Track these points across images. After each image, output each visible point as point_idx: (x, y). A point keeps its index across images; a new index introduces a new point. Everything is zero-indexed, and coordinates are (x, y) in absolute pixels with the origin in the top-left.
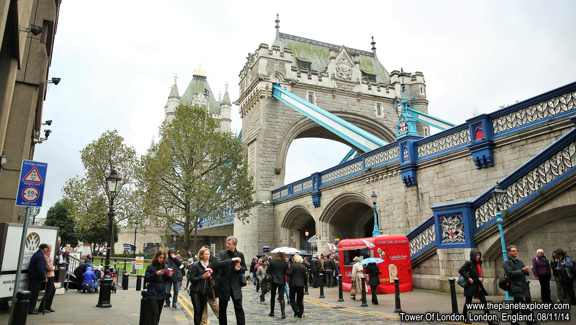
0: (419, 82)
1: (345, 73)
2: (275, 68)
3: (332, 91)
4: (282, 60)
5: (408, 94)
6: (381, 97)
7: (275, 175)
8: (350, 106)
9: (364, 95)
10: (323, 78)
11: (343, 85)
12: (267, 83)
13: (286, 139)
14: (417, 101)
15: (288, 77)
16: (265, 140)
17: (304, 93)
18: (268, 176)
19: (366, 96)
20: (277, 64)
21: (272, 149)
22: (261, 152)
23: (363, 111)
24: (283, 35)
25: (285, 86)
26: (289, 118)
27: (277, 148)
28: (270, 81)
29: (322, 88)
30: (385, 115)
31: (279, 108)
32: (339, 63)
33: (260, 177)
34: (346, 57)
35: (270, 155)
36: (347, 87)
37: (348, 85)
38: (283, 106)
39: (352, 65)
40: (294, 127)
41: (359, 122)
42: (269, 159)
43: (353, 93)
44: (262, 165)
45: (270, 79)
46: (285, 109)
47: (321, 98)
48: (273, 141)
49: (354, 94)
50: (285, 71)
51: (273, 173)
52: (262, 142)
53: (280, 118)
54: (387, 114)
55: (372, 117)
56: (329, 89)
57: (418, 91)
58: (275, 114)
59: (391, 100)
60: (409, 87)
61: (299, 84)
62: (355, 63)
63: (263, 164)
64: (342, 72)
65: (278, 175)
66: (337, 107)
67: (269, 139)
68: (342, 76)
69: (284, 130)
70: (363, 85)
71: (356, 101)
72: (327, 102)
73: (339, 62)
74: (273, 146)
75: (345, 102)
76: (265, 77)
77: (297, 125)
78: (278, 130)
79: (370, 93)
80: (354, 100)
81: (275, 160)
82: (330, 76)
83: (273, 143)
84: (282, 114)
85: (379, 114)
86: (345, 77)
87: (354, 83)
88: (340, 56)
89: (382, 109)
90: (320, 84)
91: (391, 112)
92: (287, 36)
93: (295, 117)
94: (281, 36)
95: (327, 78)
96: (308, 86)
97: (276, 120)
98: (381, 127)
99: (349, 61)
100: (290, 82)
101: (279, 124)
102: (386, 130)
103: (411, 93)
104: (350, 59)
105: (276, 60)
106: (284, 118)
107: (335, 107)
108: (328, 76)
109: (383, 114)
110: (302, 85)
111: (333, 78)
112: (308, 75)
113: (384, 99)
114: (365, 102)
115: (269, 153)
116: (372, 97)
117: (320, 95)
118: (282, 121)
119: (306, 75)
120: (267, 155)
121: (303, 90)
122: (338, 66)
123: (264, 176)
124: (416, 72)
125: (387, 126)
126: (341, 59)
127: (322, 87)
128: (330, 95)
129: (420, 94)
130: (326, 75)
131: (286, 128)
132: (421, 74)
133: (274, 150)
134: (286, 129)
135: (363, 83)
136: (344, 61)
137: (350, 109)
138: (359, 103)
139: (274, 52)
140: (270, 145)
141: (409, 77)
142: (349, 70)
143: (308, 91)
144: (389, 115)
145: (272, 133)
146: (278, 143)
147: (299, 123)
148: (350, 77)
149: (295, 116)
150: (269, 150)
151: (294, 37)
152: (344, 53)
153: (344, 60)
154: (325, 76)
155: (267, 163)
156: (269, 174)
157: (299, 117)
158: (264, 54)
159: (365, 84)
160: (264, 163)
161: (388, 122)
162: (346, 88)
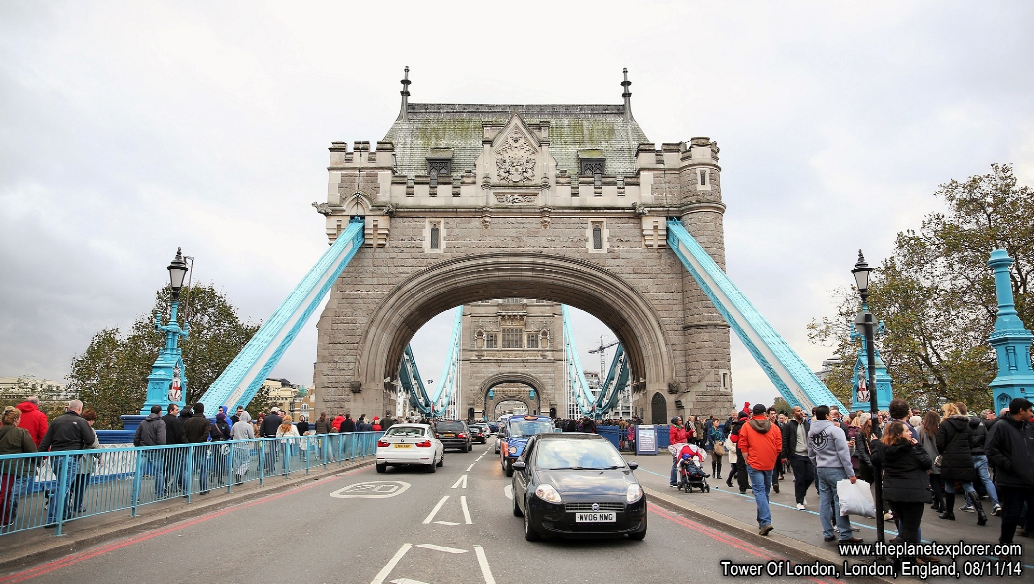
0: (696, 162)
1: (517, 170)
2: (356, 185)
3: (481, 212)
4: (371, 168)
5: (674, 191)
6: (600, 208)
7: (351, 394)
8: (525, 238)
9: (557, 211)
10: (464, 189)
11: (509, 197)
12: (340, 218)
13: (376, 323)
14: (689, 207)
15: (382, 198)
16: (334, 329)
17: (419, 225)
18: (337, 398)
19: (563, 212)
20: (360, 179)
21: (347, 345)
22: (326, 353)
23: (554, 244)
24: (417, 107)
25: (376, 218)
26: (385, 281)
27: (357, 343)
28: (344, 213)
29: (458, 210)
30: (611, 246)
31: (366, 264)
32: (504, 150)
33: (322, 400)
34: (523, 134)
35: (342, 357)
36: (520, 198)
37: (523, 195)
38: (373, 258)
39: (535, 149)
40: (395, 297)
41: (546, 268)
42: (340, 365)
43: (530, 210)
44: (325, 378)
45: (345, 211)
46: (376, 263)
47: (457, 231)
48: (350, 330)
49: (533, 210)
50: (377, 189)
51: (347, 391)
52: (329, 333)
53: (366, 282)
54: (617, 244)
55: (577, 256)
56: (474, 210)
57: (694, 181)
58: (356, 275)
59: (626, 211)
60: (677, 175)
61: (408, 210)
62: (541, 143)
63: (328, 375)
64: (511, 168)
65: (357, 395)
66: (492, 244)
67: (341, 326)
68: (510, 177)
69: (373, 306)
70: (559, 188)
71: (539, 225)
72: (468, 238)
73: (504, 147)
74: (349, 338)
75: (513, 232)
76: (334, 208)
77: (400, 293)
78: (362, 306)
79: (576, 202)
80: (534, 224)
81: (351, 365)
82: (480, 181)
83: (350, 333)
84: (370, 275)
85: (598, 244)
86: (516, 177)
87: (536, 187)
88: (505, 134)
89: (605, 233)
90: (456, 201)
91: (626, 239)
92: (426, 108)
93: (396, 277)
94: (411, 109)
95: (473, 187)
96: (427, 210)
97: (357, 288)
98: (599, 274)
99: (528, 143)
100: (385, 210)
101: (363, 295)
102: (610, 280)
103: (681, 188)
104: (529, 137)
105: (360, 169)
106: (375, 281)
107: (488, 245)
108: (474, 183)
109: (606, 245)
110: (413, 210)
111: (487, 185)
112: (430, 187)
113: (609, 211)
114: (560, 225)
115: (341, 352)
116: (577, 211)
117: (454, 225)
118: (369, 288)
119: (427, 187)
120: (336, 358)
121: (417, 219)
122: (500, 157)
123: (329, 398)
124: (692, 139)
125: (614, 270)
126: (510, 140)
127: (457, 208)
128: (476, 222)
129: (700, 188)
130: (470, 180)
131: (377, 301)
132: (704, 141)
133: (350, 346)
134: (376, 303)
135: (557, 183)
136: (517, 144)
137: (523, 244)
138: (545, 228)
139: (357, 154)
140: (343, 338)
141: (678, 151)
142: (527, 162)
143: (427, 220)
144: (623, 244)
145: (349, 313)
146: (358, 332)
147: (405, 289)
148: (529, 175)
149: (398, 275)
150: (341, 346)
151: (440, 106)
152: (517, 127)
153: (516, 141)
154: (468, 184)
155: (337, 373)
156: (340, 393)
157: (407, 275)
158: (336, 163)
159: (563, 184)
160: (330, 372)
161: (617, 262)
162: (516, 200)
